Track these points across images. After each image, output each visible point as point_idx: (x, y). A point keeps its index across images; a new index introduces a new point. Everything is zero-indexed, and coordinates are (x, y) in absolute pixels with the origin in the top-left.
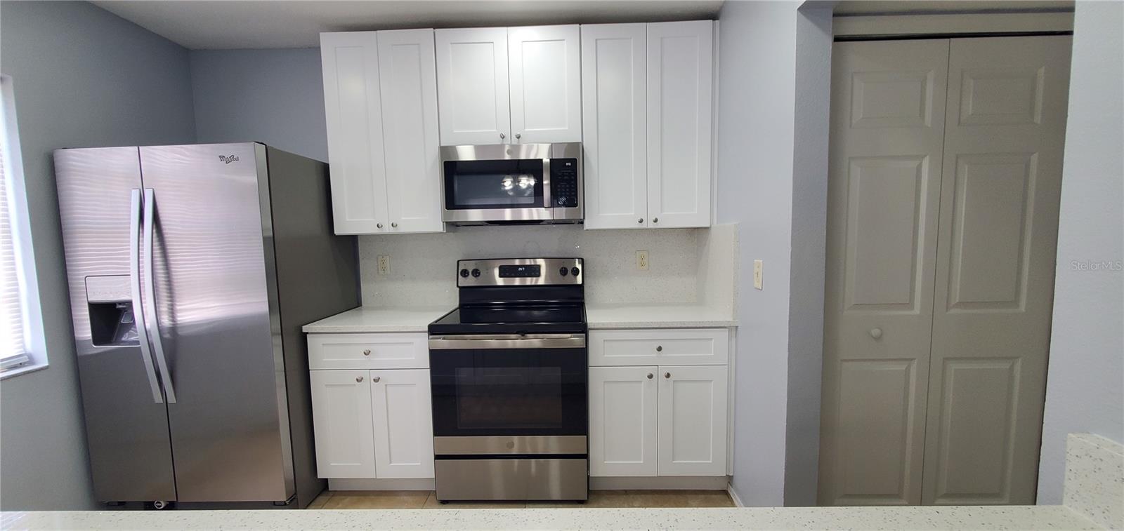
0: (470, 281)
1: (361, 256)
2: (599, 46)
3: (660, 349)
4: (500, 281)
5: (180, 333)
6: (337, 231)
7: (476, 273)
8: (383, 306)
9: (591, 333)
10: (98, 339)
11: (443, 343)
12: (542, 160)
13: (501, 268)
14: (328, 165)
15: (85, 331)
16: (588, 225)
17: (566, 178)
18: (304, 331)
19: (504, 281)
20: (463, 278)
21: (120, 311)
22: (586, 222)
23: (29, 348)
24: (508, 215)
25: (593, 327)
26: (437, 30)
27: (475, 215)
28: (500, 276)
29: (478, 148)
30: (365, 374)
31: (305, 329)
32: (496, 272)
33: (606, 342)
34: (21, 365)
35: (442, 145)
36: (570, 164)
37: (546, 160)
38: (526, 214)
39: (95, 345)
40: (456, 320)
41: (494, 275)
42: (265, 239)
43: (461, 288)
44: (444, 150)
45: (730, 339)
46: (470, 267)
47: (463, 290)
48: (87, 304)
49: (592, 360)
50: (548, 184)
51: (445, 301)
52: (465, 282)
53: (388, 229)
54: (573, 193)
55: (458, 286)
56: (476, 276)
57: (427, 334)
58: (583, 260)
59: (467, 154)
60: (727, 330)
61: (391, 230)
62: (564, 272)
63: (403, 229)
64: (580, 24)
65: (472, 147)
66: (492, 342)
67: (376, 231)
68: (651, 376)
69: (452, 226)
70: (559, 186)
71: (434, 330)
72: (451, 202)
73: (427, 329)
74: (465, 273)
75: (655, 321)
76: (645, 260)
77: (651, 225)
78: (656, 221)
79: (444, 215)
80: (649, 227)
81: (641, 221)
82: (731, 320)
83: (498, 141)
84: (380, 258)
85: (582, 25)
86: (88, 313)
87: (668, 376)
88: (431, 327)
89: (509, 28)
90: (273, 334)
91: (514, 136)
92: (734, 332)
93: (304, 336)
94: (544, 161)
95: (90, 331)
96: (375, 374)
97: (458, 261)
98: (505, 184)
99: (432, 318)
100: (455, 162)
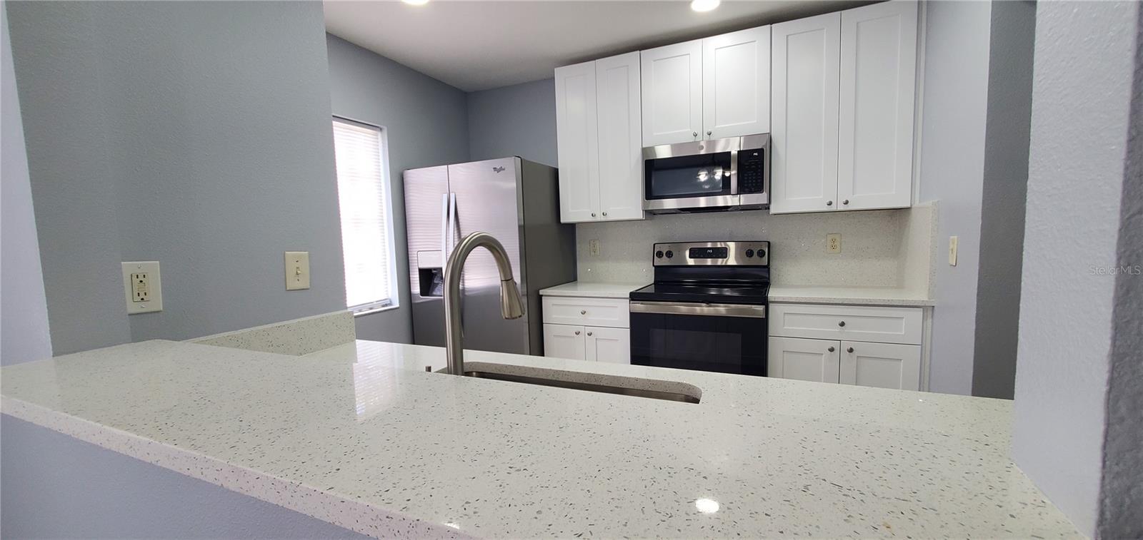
0: (664, 261)
1: (577, 240)
2: (789, 41)
3: (842, 324)
4: (691, 262)
5: (466, 294)
6: (563, 221)
7: (669, 254)
8: (595, 280)
9: (771, 306)
10: (423, 293)
11: (640, 307)
12: (730, 152)
13: (690, 250)
14: (558, 169)
15: (416, 289)
16: (773, 210)
17: (753, 167)
18: (541, 293)
19: (695, 262)
20: (659, 259)
21: (435, 274)
22: (772, 207)
23: (390, 296)
24: (702, 202)
25: (773, 300)
26: (642, 52)
27: (670, 204)
28: (690, 257)
29: (675, 147)
30: (581, 329)
31: (541, 292)
32: (687, 253)
33: (786, 316)
34: (386, 305)
35: (644, 146)
36: (756, 154)
37: (734, 152)
38: (720, 201)
39: (422, 295)
40: (652, 290)
41: (685, 257)
42: (519, 227)
43: (656, 267)
44: (644, 150)
45: (924, 318)
46: (665, 249)
47: (658, 269)
48: (418, 270)
49: (772, 329)
50: (735, 174)
51: (643, 277)
52: (659, 262)
53: (600, 218)
54: (759, 181)
55: (653, 265)
56: (669, 257)
57: (628, 300)
58: (769, 243)
59: (664, 152)
60: (922, 309)
61: (603, 219)
62: (750, 254)
63: (611, 217)
64: (771, 24)
65: (669, 146)
66: (683, 309)
67: (591, 219)
68: (832, 350)
69: (650, 214)
70: (746, 175)
71: (635, 297)
72: (650, 194)
73: (628, 296)
74: (660, 254)
75: (838, 297)
76: (837, 243)
77: (842, 207)
78: (846, 203)
79: (644, 205)
80: (839, 209)
81: (830, 204)
82: (927, 299)
83: (692, 139)
84: (592, 242)
85: (773, 25)
86: (418, 276)
87: (851, 350)
88: (631, 294)
89: (704, 39)
90: (523, 295)
91: (705, 134)
92: (930, 313)
93: (540, 297)
94: (732, 153)
95: (419, 287)
96: (589, 330)
97: (654, 245)
98: (700, 177)
99: (633, 289)
100: (653, 160)
